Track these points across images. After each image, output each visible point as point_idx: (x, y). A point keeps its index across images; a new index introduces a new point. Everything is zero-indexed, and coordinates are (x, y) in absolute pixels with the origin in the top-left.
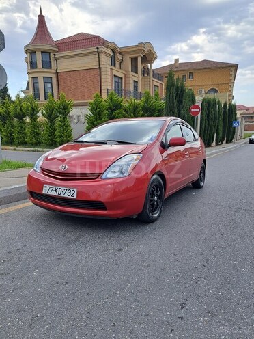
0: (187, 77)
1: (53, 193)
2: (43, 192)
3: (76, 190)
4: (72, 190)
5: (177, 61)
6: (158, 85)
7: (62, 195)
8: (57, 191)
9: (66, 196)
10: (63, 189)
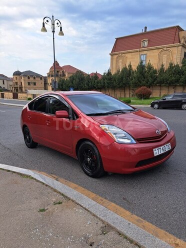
2: (155, 155)
3: (170, 144)
8: (164, 149)
10: (166, 146)
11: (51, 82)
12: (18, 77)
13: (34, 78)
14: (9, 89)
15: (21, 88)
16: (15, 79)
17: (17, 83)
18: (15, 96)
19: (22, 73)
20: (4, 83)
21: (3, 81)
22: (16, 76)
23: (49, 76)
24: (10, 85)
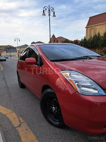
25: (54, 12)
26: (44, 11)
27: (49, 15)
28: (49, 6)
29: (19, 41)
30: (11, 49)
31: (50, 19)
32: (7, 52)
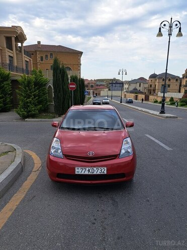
0: (49, 56)
1: (87, 173)
2: (76, 173)
3: (106, 168)
4: (102, 168)
5: (39, 42)
6: (28, 60)
7: (95, 173)
8: (91, 171)
9: (98, 173)
10: (95, 169)
11: (185, 84)
12: (153, 79)
13: (169, 80)
14: (143, 91)
15: (154, 90)
16: (150, 81)
17: (151, 86)
18: (147, 99)
19: (158, 75)
20: (140, 86)
21: (140, 84)
22: (152, 79)
23: (183, 77)
24: (145, 88)
25: (180, 28)
26: (160, 28)
27: (170, 35)
28: (171, 19)
29: (126, 74)
30: (117, 85)
31: (169, 42)
32: (109, 90)
